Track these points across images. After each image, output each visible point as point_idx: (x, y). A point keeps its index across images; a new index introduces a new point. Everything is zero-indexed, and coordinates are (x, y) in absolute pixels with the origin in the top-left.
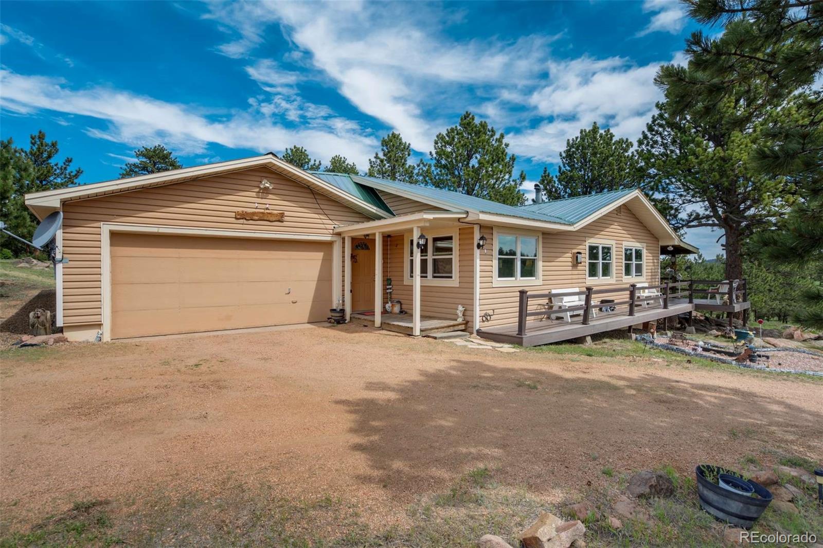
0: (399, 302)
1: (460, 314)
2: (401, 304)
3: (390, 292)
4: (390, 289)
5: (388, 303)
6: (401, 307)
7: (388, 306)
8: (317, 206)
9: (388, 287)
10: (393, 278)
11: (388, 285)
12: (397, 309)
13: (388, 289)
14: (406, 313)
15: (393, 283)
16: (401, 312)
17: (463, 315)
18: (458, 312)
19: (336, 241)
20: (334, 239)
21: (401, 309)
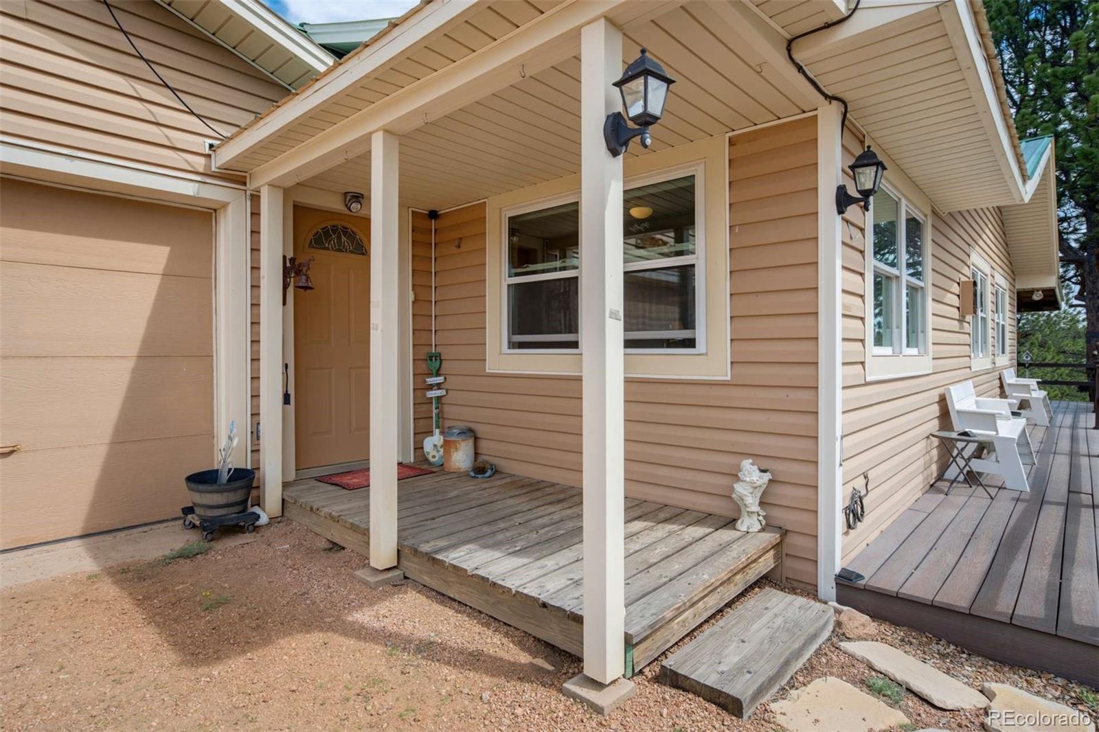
0: (472, 434)
1: (752, 503)
2: (476, 439)
3: (439, 398)
4: (439, 386)
5: (431, 433)
6: (476, 447)
7: (433, 443)
8: (120, 40)
9: (431, 380)
10: (447, 353)
11: (431, 375)
12: (461, 458)
13: (431, 387)
14: (496, 472)
15: (446, 366)
16: (479, 470)
17: (762, 504)
18: (739, 488)
19: (224, 206)
20: (214, 193)
21: (476, 454)
